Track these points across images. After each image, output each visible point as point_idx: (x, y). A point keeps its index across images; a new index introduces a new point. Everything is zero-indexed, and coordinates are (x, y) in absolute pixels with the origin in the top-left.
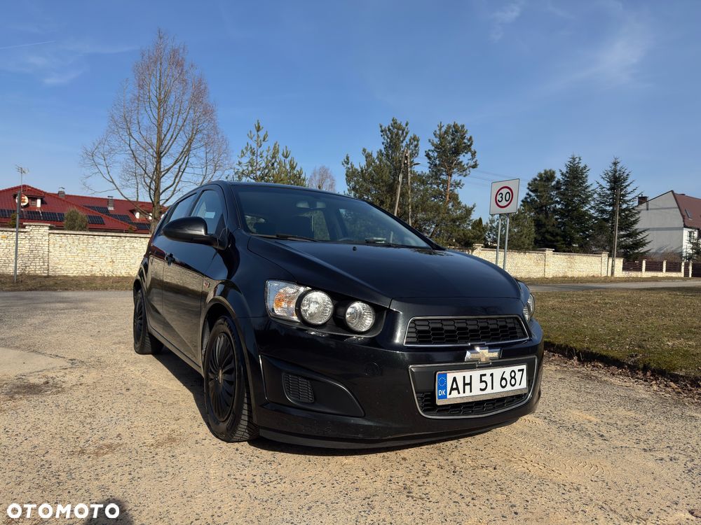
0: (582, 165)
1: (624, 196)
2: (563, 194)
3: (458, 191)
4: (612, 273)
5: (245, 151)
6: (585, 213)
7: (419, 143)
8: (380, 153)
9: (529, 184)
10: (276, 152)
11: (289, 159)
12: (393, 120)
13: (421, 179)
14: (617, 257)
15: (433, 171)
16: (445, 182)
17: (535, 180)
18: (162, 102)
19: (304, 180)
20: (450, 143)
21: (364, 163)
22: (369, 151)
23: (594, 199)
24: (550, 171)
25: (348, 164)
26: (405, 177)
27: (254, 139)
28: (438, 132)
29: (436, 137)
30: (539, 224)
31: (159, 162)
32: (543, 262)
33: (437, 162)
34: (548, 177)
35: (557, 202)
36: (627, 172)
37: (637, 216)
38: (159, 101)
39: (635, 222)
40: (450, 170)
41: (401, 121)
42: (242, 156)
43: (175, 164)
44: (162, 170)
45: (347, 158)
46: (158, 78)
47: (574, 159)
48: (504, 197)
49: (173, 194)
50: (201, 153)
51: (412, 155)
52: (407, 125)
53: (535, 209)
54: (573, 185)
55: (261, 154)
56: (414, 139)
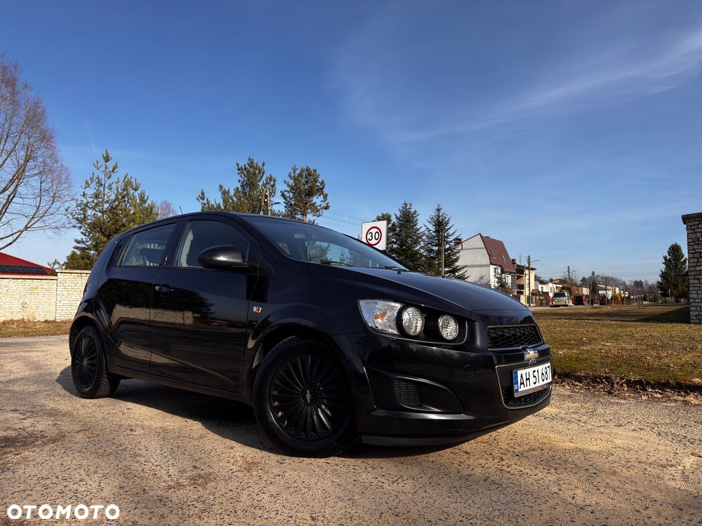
0: (412, 210)
1: (447, 237)
2: (398, 235)
5: (89, 181)
6: (417, 252)
7: (276, 183)
8: (237, 190)
10: (128, 184)
11: (139, 191)
12: (249, 160)
15: (289, 211)
20: (304, 185)
21: (220, 201)
22: (225, 188)
24: (387, 214)
25: (203, 199)
27: (101, 169)
28: (293, 174)
29: (291, 179)
33: (293, 202)
35: (394, 242)
36: (448, 217)
37: (458, 255)
39: (456, 260)
40: (305, 210)
41: (258, 161)
42: (86, 188)
45: (203, 194)
47: (406, 205)
50: (35, 182)
51: (272, 194)
52: (263, 166)
54: (406, 227)
55: (110, 186)
56: (271, 179)
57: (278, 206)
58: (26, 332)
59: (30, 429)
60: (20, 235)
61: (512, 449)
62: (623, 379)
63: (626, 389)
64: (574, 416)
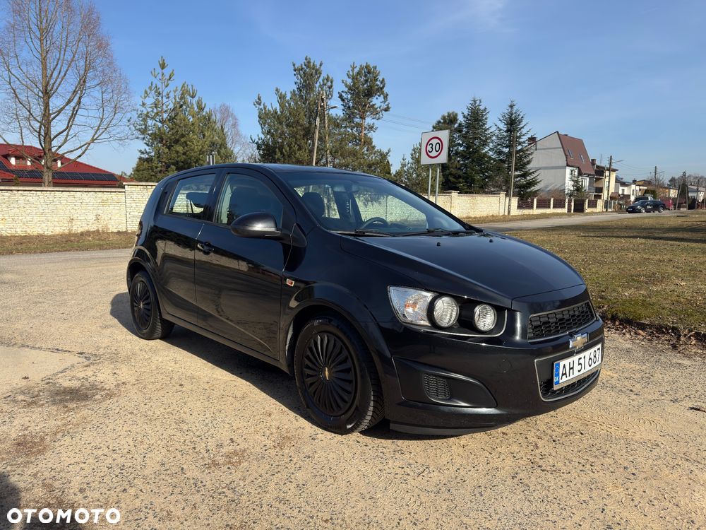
0: (482, 108)
1: (519, 137)
2: (464, 137)
3: (371, 134)
4: (509, 212)
5: (149, 91)
6: (485, 155)
7: (333, 84)
8: (293, 93)
9: (435, 127)
10: (184, 92)
11: (196, 98)
12: (306, 59)
13: (336, 123)
14: (513, 196)
15: (347, 114)
16: (358, 125)
17: (439, 122)
18: (44, 33)
20: (363, 85)
21: (277, 105)
22: (282, 91)
23: (492, 141)
24: (453, 113)
25: (260, 104)
26: (322, 120)
27: (158, 77)
28: (351, 73)
29: (349, 78)
31: (47, 106)
32: (449, 204)
33: (351, 105)
34: (451, 119)
35: (460, 144)
36: (522, 115)
37: (531, 157)
38: (41, 31)
39: (528, 162)
40: (364, 113)
41: (316, 61)
42: (145, 97)
43: (67, 105)
45: (259, 98)
46: (38, 4)
47: (475, 101)
48: (434, 147)
49: (66, 141)
50: (96, 93)
51: (328, 97)
52: (321, 65)
54: (474, 127)
55: (168, 95)
56: (327, 80)
57: (336, 109)
58: (100, 245)
59: (91, 379)
60: (87, 147)
61: (549, 432)
62: (692, 331)
63: (694, 342)
64: (626, 383)
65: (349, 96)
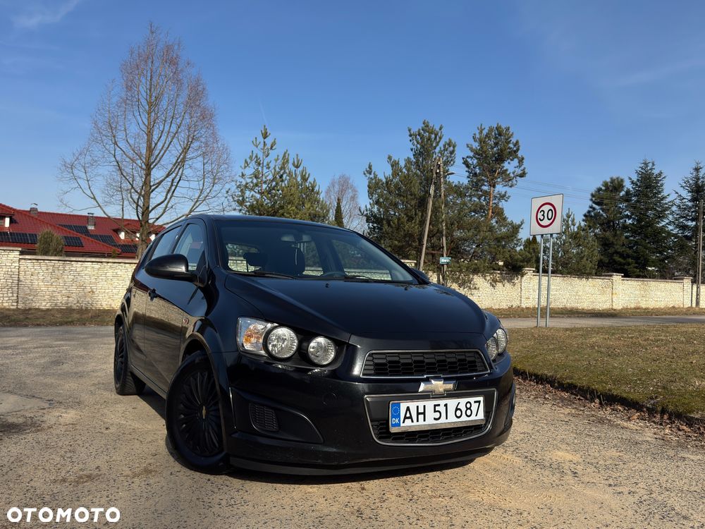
0: (656, 172)
2: (634, 207)
3: (502, 204)
4: (698, 303)
5: (249, 161)
6: (662, 229)
7: (456, 148)
8: (408, 161)
9: (593, 196)
10: (286, 161)
11: (301, 168)
12: (424, 123)
13: (458, 191)
14: (702, 283)
15: (472, 181)
16: (486, 194)
17: (599, 190)
18: (153, 105)
19: (318, 193)
20: (492, 148)
21: (389, 172)
22: (395, 158)
23: (672, 213)
24: (618, 178)
25: (370, 174)
27: (260, 147)
28: (478, 136)
29: (475, 141)
30: (605, 244)
31: (148, 174)
32: (609, 290)
33: (478, 171)
34: (615, 186)
35: (627, 216)
38: (150, 104)
40: (493, 180)
42: (245, 167)
43: (167, 176)
44: (152, 184)
45: (370, 167)
46: (149, 78)
47: (646, 164)
48: (546, 215)
49: (164, 212)
50: (198, 164)
51: (446, 163)
52: (440, 129)
53: (601, 225)
54: (646, 196)
55: (268, 165)
56: (450, 144)
59: (36, 418)
65: (475, 161)
